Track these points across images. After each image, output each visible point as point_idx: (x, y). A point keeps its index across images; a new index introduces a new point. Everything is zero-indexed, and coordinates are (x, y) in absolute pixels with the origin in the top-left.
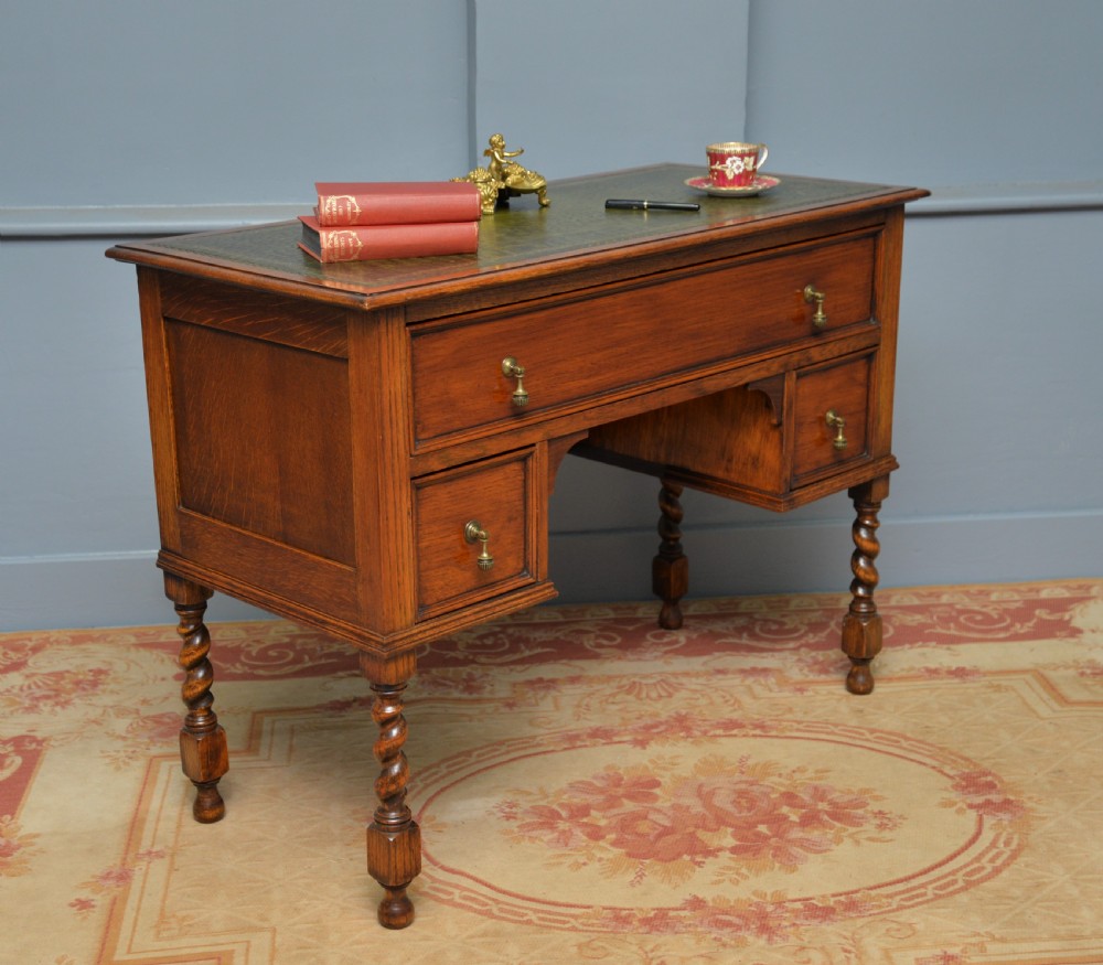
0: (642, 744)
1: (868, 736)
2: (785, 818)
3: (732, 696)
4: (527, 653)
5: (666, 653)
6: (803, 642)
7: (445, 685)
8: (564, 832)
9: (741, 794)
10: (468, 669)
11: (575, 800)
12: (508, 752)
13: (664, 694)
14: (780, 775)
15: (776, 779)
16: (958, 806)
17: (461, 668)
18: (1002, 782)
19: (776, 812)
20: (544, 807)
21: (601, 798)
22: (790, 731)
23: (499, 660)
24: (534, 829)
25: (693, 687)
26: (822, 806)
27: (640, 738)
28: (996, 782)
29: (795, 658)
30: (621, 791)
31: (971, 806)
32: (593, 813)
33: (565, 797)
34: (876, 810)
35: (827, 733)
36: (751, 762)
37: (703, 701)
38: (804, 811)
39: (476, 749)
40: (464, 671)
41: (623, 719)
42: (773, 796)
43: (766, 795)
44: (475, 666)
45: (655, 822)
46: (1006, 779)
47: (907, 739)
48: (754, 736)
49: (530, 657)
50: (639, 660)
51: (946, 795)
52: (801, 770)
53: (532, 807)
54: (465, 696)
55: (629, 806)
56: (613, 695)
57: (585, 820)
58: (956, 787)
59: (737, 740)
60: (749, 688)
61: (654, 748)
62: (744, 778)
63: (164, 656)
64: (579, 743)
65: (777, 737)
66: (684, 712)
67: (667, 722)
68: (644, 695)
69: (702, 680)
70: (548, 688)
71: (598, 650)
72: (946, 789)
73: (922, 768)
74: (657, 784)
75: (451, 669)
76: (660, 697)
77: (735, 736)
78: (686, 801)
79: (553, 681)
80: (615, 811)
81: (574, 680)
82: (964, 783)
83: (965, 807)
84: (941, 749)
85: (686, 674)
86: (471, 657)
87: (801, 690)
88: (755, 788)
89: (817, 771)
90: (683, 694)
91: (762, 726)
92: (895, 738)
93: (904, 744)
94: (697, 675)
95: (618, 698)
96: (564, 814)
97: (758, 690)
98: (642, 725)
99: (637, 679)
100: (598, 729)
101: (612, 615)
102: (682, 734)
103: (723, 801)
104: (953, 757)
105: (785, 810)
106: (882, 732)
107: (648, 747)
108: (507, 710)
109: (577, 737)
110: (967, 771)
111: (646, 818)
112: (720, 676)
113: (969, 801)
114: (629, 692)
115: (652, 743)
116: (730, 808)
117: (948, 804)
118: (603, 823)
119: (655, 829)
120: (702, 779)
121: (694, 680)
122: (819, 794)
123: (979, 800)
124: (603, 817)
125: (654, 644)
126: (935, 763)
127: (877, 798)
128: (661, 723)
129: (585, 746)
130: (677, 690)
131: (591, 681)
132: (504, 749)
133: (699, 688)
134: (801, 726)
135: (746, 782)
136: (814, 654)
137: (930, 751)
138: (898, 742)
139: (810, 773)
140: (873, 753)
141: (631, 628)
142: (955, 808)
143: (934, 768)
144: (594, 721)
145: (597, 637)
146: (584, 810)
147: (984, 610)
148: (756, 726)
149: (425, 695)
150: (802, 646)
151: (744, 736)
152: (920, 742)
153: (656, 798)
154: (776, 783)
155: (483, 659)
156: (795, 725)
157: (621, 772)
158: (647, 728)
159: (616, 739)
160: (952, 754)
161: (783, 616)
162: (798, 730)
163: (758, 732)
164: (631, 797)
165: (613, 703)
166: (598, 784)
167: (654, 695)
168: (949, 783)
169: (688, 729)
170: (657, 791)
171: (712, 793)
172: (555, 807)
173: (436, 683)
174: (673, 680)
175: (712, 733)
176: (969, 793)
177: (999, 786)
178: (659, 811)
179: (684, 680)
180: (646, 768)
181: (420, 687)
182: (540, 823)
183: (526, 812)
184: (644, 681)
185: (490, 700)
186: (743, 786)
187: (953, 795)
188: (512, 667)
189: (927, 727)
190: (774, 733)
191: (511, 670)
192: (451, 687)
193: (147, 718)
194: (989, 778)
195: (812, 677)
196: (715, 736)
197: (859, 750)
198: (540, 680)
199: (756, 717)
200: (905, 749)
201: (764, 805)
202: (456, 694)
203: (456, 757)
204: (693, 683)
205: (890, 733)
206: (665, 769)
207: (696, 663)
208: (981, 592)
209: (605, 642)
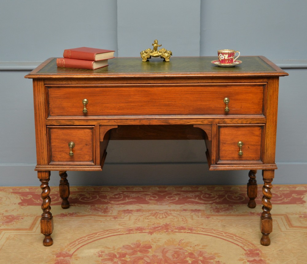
0: (151, 233)
1: (224, 235)
2: (187, 261)
3: (185, 218)
4: (127, 201)
5: (170, 203)
6: (214, 201)
7: (98, 210)
8: (115, 262)
9: (176, 252)
10: (107, 205)
11: (123, 251)
12: (108, 234)
13: (164, 217)
14: (191, 247)
15: (189, 248)
16: (244, 261)
17: (105, 205)
18: (262, 253)
19: (185, 260)
20: (113, 253)
21: (131, 251)
22: (200, 231)
23: (117, 203)
24: (106, 261)
25: (175, 215)
26: (201, 258)
27: (151, 231)
28: (260, 253)
29: (210, 206)
30: (138, 249)
31: (248, 261)
32: (127, 256)
33: (120, 250)
34: (217, 261)
35: (211, 233)
36: (183, 242)
37: (176, 220)
38: (194, 259)
39: (99, 232)
40: (105, 206)
41: (148, 224)
42: (186, 254)
43: (184, 253)
44: (110, 204)
45: (145, 261)
46: (263, 252)
47: (236, 236)
48: (188, 233)
49: (128, 202)
50: (161, 205)
51: (242, 257)
52: (198, 245)
53: (109, 253)
54: (103, 214)
55: (139, 254)
56: (148, 216)
57: (123, 259)
58: (246, 254)
59: (182, 233)
60: (192, 216)
61: (155, 235)
62: (179, 247)
63: (18, 196)
64: (132, 232)
65: (195, 233)
66: (168, 223)
67: (162, 226)
68: (158, 217)
69: (178, 213)
70: (129, 213)
71: (149, 201)
72: (243, 255)
73: (238, 247)
74: (150, 247)
75: (102, 205)
76: (163, 217)
77: (182, 232)
78: (157, 254)
79: (131, 211)
80: (134, 256)
81: (138, 211)
82: (249, 253)
83: (246, 261)
84: (246, 240)
85: (174, 210)
86: (109, 201)
87: (208, 218)
88: (181, 250)
89: (203, 246)
90: (171, 217)
91: (191, 229)
92: (232, 236)
93: (235, 238)
94: (177, 211)
95: (150, 217)
96: (118, 256)
97: (195, 217)
98: (153, 227)
99: (158, 211)
100: (139, 228)
101: (158, 189)
102: (165, 231)
103: (169, 255)
104: (249, 244)
105: (188, 259)
106: (229, 233)
107: (153, 234)
108: (114, 219)
109: (132, 230)
110: (251, 248)
111: (142, 259)
112: (184, 212)
113: (248, 259)
114: (153, 216)
115: (155, 233)
116: (171, 257)
117: (241, 260)
118: (128, 260)
119: (144, 263)
120: (166, 246)
121: (175, 212)
122: (201, 254)
123: (252, 259)
124: (130, 258)
125: (168, 200)
126: (242, 245)
127: (219, 257)
128: (160, 227)
129: (133, 233)
130: (169, 215)
131: (143, 211)
132: (107, 232)
133: (176, 215)
134: (203, 230)
135: (179, 248)
136: (216, 205)
137: (242, 241)
138: (233, 237)
139: (201, 247)
140: (224, 240)
141: (162, 194)
142: (243, 261)
143: (241, 247)
144: (139, 225)
145: (151, 197)
146: (124, 255)
147: (276, 193)
148: (189, 229)
149: (90, 213)
150: (214, 203)
151: (184, 232)
152: (240, 237)
153: (148, 252)
154: (189, 249)
155: (112, 202)
156: (202, 229)
157: (141, 243)
158: (155, 228)
159: (144, 231)
160: (249, 242)
161: (212, 192)
162: (202, 231)
163: (189, 231)
164: (140, 251)
165: (147, 219)
166: (132, 246)
167: (161, 217)
168: (245, 252)
169: (167, 229)
170: (150, 250)
171: (167, 252)
172: (116, 253)
173: (95, 209)
174: (169, 212)
175: (174, 231)
176: (250, 256)
177: (260, 254)
178: (148, 257)
179: (172, 212)
180: (149, 242)
181: (90, 210)
182: (109, 259)
183: (106, 255)
184: (160, 212)
185: (110, 216)
186: (178, 250)
187: (244, 257)
188: (121, 205)
189: (244, 233)
190: (194, 232)
191: (120, 206)
192: (99, 211)
193: (5, 216)
194: (258, 252)
195: (213, 213)
196: (175, 232)
197: (219, 239)
198: (128, 210)
199: (190, 226)
200: (234, 240)
201: (182, 257)
202: (100, 213)
203: (92, 234)
204: (175, 214)
205: (231, 234)
206: (155, 242)
207: (178, 207)
208: (277, 187)
209: (152, 198)
